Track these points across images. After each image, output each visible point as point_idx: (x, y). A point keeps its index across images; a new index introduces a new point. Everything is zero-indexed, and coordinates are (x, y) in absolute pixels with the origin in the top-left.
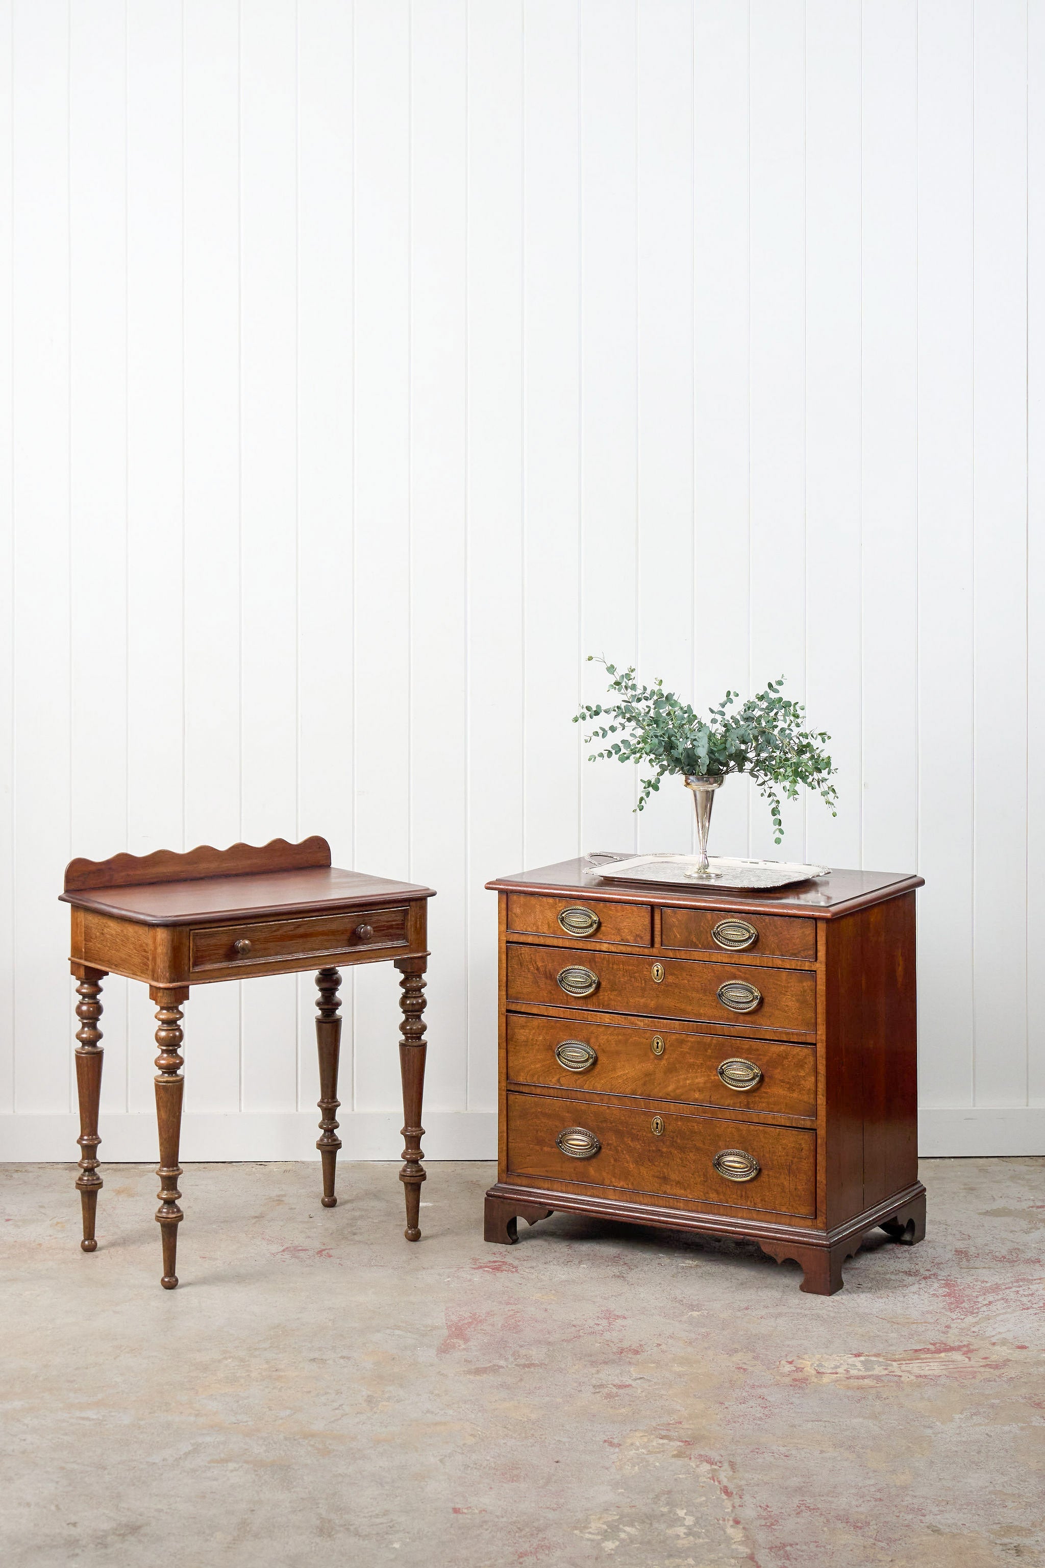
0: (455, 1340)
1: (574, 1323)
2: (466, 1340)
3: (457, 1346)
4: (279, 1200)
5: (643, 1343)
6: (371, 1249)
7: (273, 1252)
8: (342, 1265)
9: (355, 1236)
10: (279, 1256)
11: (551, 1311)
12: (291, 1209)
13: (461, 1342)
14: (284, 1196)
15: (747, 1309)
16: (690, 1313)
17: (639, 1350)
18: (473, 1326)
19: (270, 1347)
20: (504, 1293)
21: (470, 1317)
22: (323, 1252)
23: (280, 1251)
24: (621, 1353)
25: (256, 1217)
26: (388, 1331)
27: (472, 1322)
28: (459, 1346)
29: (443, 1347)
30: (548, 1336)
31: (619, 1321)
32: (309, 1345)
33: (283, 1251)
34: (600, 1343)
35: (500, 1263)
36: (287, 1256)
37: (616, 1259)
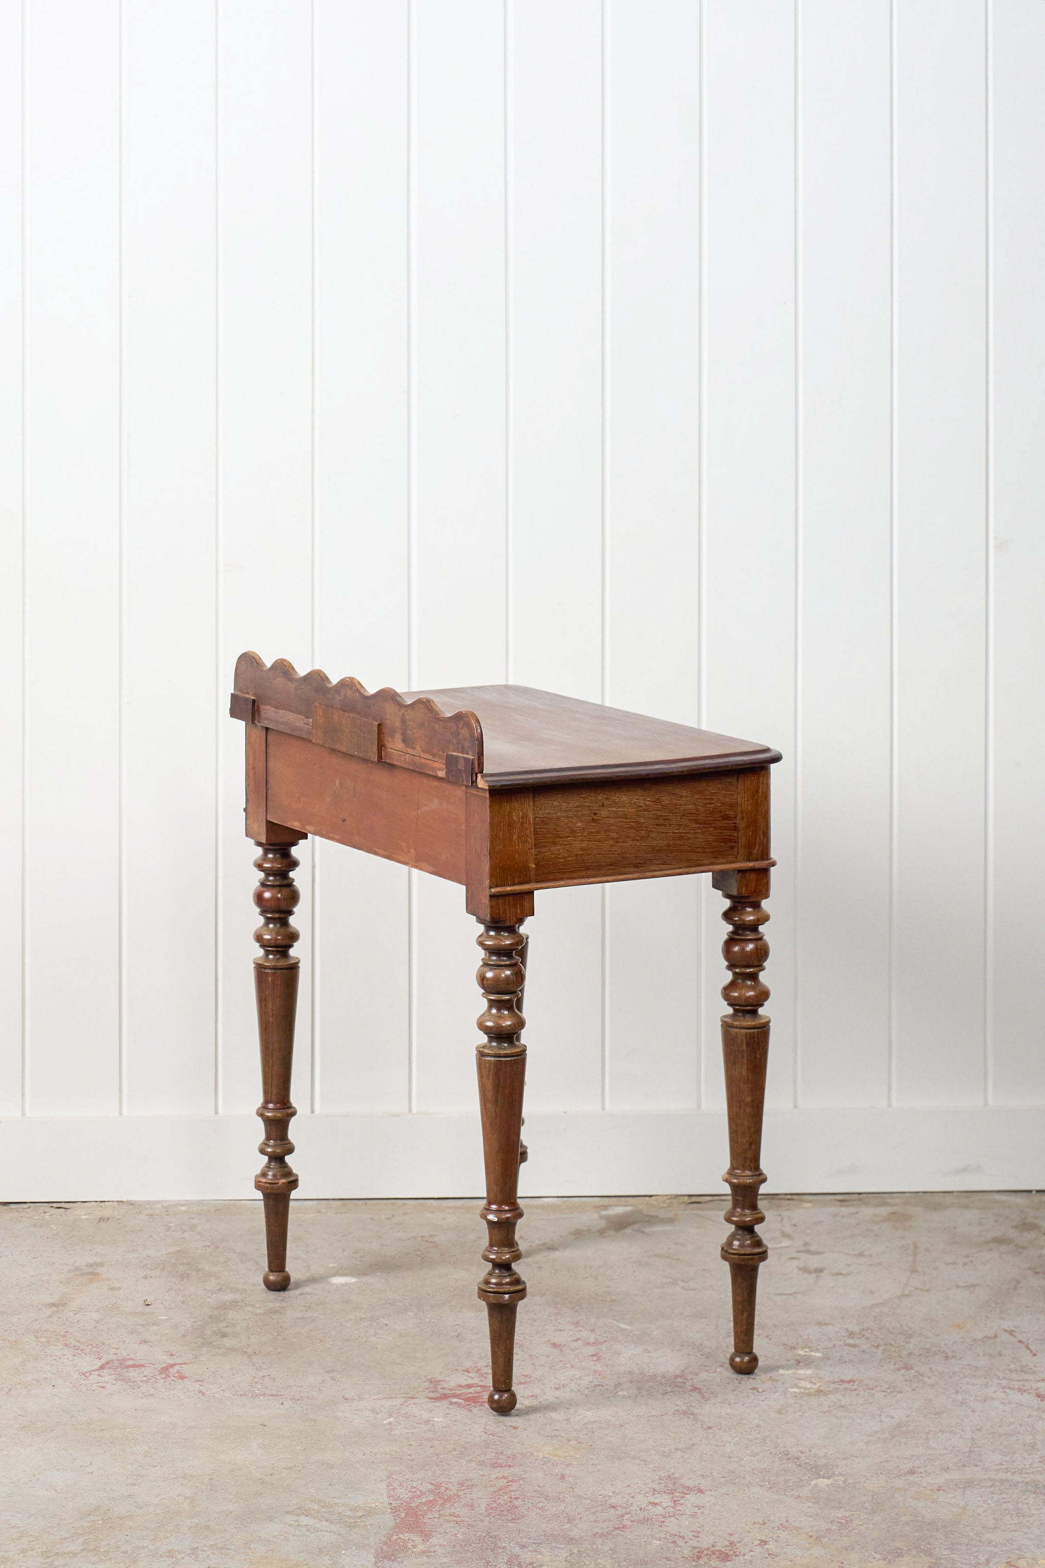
0: (407, 1536)
1: (613, 1501)
2: (427, 1536)
3: (409, 1545)
4: (92, 1273)
5: (735, 1538)
6: (254, 1365)
7: (85, 1370)
8: (203, 1394)
9: (225, 1340)
10: (93, 1378)
11: (570, 1479)
12: (112, 1289)
13: (418, 1539)
14: (101, 1265)
15: (912, 1472)
16: (813, 1483)
17: (731, 1553)
18: (437, 1508)
19: (82, 1550)
20: (487, 1446)
21: (431, 1491)
22: (171, 1370)
23: (96, 1367)
24: (699, 1558)
25: (53, 1305)
26: (289, 1519)
27: (435, 1500)
28: (414, 1546)
29: (385, 1548)
30: (567, 1526)
31: (692, 1498)
32: (151, 1547)
33: (102, 1367)
34: (660, 1539)
35: (478, 1389)
36: (107, 1377)
37: (680, 1380)
